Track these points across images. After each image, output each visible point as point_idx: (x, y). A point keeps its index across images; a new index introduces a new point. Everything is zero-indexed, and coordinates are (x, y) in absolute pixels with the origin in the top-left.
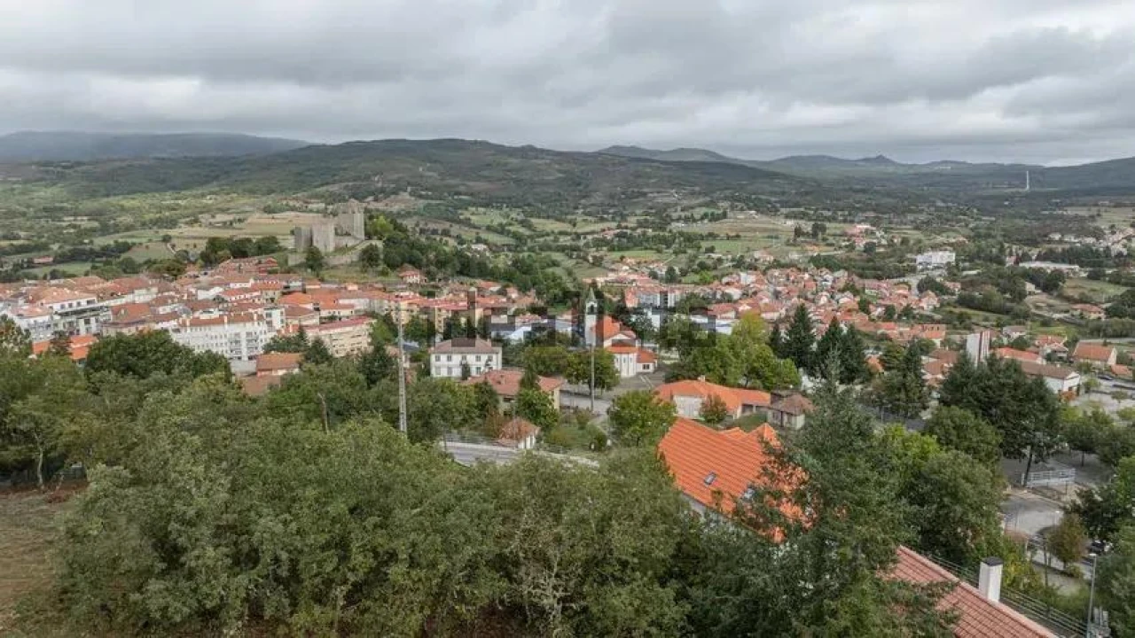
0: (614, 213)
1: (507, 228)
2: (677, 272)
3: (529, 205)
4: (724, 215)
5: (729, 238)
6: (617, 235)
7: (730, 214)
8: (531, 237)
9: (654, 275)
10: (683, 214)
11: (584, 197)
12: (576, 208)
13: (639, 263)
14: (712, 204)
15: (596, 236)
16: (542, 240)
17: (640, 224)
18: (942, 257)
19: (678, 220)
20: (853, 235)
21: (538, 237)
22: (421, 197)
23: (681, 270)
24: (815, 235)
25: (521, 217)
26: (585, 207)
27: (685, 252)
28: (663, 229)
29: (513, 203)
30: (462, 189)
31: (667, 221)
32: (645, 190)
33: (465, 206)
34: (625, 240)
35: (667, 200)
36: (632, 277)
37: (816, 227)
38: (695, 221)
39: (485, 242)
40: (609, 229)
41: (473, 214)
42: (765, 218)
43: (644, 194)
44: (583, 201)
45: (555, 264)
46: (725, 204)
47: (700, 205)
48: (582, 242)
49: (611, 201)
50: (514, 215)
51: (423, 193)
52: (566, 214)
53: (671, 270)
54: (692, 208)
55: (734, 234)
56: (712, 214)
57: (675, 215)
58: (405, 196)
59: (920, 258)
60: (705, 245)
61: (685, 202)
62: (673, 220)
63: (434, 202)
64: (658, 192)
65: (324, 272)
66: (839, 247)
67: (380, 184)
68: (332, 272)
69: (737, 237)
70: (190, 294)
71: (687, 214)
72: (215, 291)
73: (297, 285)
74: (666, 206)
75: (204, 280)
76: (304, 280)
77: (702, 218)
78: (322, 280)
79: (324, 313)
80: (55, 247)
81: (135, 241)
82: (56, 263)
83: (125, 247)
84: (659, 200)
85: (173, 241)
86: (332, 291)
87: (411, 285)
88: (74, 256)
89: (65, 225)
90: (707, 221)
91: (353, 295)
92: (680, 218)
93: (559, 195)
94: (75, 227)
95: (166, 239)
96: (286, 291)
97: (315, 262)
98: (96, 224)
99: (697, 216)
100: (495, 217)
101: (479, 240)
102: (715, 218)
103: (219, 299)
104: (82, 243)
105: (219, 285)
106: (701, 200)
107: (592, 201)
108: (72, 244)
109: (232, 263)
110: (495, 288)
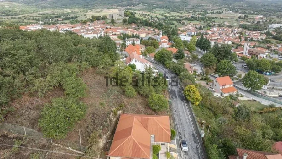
0: (193, 11)
1: (164, 14)
2: (203, 27)
3: (171, 8)
4: (222, 12)
5: (220, 18)
6: (191, 17)
7: (224, 12)
8: (169, 17)
9: (196, 28)
10: (211, 12)
11: (186, 6)
12: (183, 9)
13: (194, 24)
14: (220, 9)
15: (186, 17)
16: (172, 17)
17: (199, 14)
18: (277, 25)
19: (209, 13)
20: (255, 19)
21: (171, 17)
22: (144, 5)
23: (204, 27)
24: (244, 18)
25: (169, 11)
26: (186, 9)
27: (207, 22)
28: (204, 16)
29: (167, 7)
30: (155, 3)
31: (206, 13)
32: (203, 5)
33: (155, 8)
34: (193, 18)
35: (208, 8)
36: (191, 28)
37: (245, 16)
38: (214, 14)
39: (157, 18)
40: (190, 15)
41: (157, 10)
42: (233, 13)
43: (202, 6)
44: (185, 7)
45: (173, 24)
46: (224, 9)
47: (217, 9)
48: (181, 19)
49: (193, 7)
50: (167, 11)
51: (145, 4)
52: (181, 11)
53: (201, 27)
54: (215, 10)
55: (222, 17)
56: (219, 12)
57: (209, 12)
58: (141, 5)
59: (270, 26)
60: (213, 20)
61: (213, 8)
62: (208, 13)
63: (148, 7)
64: (206, 5)
65: (115, 24)
66: (250, 22)
67: (135, 2)
68: (117, 24)
69: (223, 18)
70: (87, 28)
71: (213, 12)
72: (92, 27)
73: (109, 27)
74: (208, 9)
75: (91, 25)
76: (110, 26)
77: (216, 13)
78: (114, 26)
79: (114, 33)
80: (62, 17)
81: (79, 15)
82: (63, 20)
83: (77, 17)
84: (206, 8)
85: (87, 16)
86: (116, 28)
87: (133, 28)
88: (66, 19)
89: (64, 11)
90: (217, 14)
91: (120, 29)
92: (210, 13)
93: (180, 5)
94: (66, 12)
95: (85, 15)
96: (107, 28)
97: (113, 22)
98: (70, 11)
99: (215, 12)
100: (162, 12)
101: (156, 17)
102: (219, 13)
103: (93, 29)
104: (68, 16)
105: (93, 26)
106: (217, 8)
107: (188, 7)
108: (66, 16)
109: (96, 22)
110: (152, 29)
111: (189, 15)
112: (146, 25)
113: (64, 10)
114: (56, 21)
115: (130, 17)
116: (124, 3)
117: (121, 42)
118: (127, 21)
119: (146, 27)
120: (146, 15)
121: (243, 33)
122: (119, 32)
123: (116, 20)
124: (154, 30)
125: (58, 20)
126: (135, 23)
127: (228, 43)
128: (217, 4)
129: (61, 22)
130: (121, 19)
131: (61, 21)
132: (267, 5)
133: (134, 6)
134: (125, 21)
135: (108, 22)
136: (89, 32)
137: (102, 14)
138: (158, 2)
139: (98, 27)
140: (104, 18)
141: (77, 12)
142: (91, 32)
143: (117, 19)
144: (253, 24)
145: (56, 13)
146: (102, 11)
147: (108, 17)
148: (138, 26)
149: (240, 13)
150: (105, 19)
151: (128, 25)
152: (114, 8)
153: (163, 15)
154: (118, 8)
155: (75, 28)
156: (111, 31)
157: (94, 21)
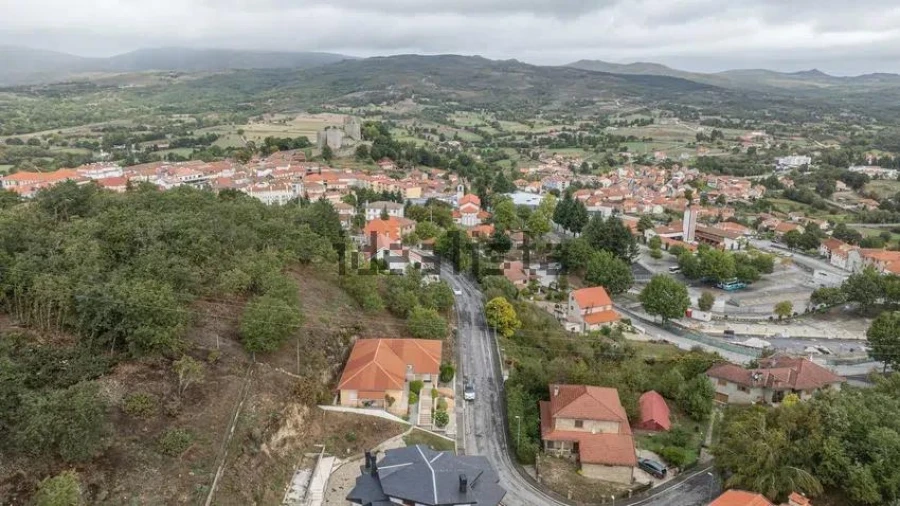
0: (566, 118)
1: (479, 128)
2: (590, 166)
3: (502, 110)
4: (652, 122)
5: (644, 140)
6: (561, 136)
7: (657, 120)
8: (495, 136)
9: (572, 168)
10: (619, 120)
11: (546, 104)
12: (538, 113)
13: (565, 158)
14: (646, 111)
15: (545, 136)
16: (502, 138)
17: (583, 128)
18: (799, 161)
19: (613, 125)
20: (743, 141)
21: (501, 136)
22: (421, 102)
23: (594, 165)
24: (712, 139)
25: (494, 120)
26: (545, 112)
27: (604, 151)
28: (598, 132)
29: (489, 107)
30: (453, 96)
31: (604, 124)
32: (595, 99)
33: (452, 110)
34: (564, 140)
35: (611, 108)
36: (556, 169)
37: (715, 134)
38: (627, 126)
39: (459, 139)
40: (556, 131)
41: (458, 117)
42: (682, 124)
43: (593, 103)
44: (545, 108)
45: (506, 157)
46: (657, 112)
47: (636, 113)
48: (529, 142)
49: (566, 107)
50: (488, 118)
51: (423, 99)
52: (529, 118)
53: (585, 165)
54: (629, 114)
55: (647, 137)
56: (642, 120)
57: (612, 120)
58: (409, 101)
59: (781, 161)
60: (622, 145)
61: (626, 110)
62: (609, 125)
63: (430, 107)
64: (605, 101)
65: (334, 163)
66: (727, 150)
67: (391, 93)
68: (339, 162)
69: (651, 139)
70: (254, 173)
71: (623, 119)
72: (268, 171)
73: (315, 168)
74: (609, 113)
75: (262, 164)
76: (320, 166)
77: (632, 124)
78: (331, 167)
79: (330, 187)
80: (169, 136)
81: (221, 133)
82: (171, 148)
83: (214, 138)
84: (605, 108)
85: (245, 134)
86: (336, 173)
87: (386, 171)
88: (182, 144)
89: (174, 120)
90: (635, 126)
91: (348, 176)
92: (616, 123)
93: (526, 102)
94: (181, 122)
95: (241, 132)
96: (309, 173)
97: (327, 155)
98: (194, 120)
99: (629, 122)
100: (474, 120)
101: (456, 138)
102: (643, 123)
103: (269, 177)
104: (186, 134)
105: (270, 168)
106: (638, 108)
107: (552, 107)
108: (180, 135)
109: (278, 154)
110: (441, 174)
111: (554, 131)
112: (422, 163)
113: (175, 115)
114: (149, 150)
115: (377, 142)
116: (358, 95)
117: (352, 212)
118: (369, 152)
119: (424, 168)
120: (426, 130)
121: (701, 181)
122: (346, 183)
123: (336, 150)
124: (446, 178)
125: (156, 149)
126: (392, 157)
127: (652, 211)
128: (638, 98)
129: (167, 152)
130: (351, 146)
131: (164, 149)
132: (780, 102)
133: (388, 105)
134: (361, 153)
135: (314, 155)
136: (260, 186)
137: (292, 131)
138: (460, 92)
139: (285, 171)
140: (301, 143)
141: (216, 123)
142: (266, 184)
143: (338, 146)
144: (737, 157)
145: (148, 126)
146: (291, 119)
147: (313, 140)
148: (400, 166)
149: (703, 123)
150: (305, 146)
151: (370, 163)
152: (329, 111)
153: (475, 131)
154: (340, 109)
155: (220, 174)
156: (321, 183)
157: (271, 152)
